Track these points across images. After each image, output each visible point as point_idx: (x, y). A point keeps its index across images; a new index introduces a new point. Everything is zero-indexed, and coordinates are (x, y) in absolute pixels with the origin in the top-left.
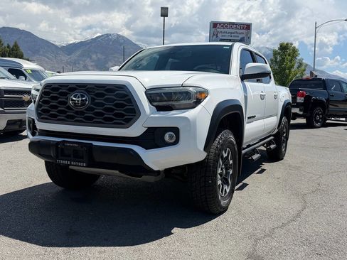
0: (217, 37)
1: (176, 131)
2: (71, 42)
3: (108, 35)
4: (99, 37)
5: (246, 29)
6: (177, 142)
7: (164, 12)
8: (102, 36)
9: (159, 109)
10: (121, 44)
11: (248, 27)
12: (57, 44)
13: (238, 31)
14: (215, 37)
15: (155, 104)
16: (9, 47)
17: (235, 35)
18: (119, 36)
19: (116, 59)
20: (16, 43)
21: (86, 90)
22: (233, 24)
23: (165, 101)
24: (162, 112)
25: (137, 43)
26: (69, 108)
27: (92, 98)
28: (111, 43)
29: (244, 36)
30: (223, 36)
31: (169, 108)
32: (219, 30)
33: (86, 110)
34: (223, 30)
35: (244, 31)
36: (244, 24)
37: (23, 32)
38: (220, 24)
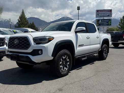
1: (41, 50)
2: (52, 21)
4: (61, 18)
5: (110, 11)
6: (42, 54)
7: (79, 8)
9: (37, 44)
12: (47, 22)
15: (36, 42)
16: (31, 24)
17: (106, 14)
20: (33, 22)
23: (39, 41)
28: (65, 20)
29: (109, 14)
30: (101, 15)
31: (40, 43)
33: (18, 44)
37: (36, 18)
38: (100, 10)
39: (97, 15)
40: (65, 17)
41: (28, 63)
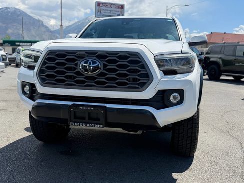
0: (101, 13)
1: (181, 92)
3: (7, 8)
5: (121, 8)
8: (3, 9)
9: (167, 73)
10: (18, 16)
11: (122, 7)
13: (116, 10)
14: (99, 13)
15: (163, 69)
17: (114, 12)
18: (16, 9)
19: (15, 27)
21: (97, 57)
22: (112, 4)
24: (169, 77)
25: (31, 15)
26: (79, 74)
27: (104, 64)
28: (10, 15)
30: (105, 13)
32: (102, 8)
33: (99, 75)
34: (105, 9)
35: (120, 10)
36: (119, 5)
38: (103, 3)
39: (98, 13)
40: (9, 8)
41: (120, 130)
